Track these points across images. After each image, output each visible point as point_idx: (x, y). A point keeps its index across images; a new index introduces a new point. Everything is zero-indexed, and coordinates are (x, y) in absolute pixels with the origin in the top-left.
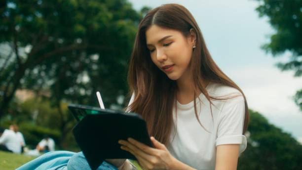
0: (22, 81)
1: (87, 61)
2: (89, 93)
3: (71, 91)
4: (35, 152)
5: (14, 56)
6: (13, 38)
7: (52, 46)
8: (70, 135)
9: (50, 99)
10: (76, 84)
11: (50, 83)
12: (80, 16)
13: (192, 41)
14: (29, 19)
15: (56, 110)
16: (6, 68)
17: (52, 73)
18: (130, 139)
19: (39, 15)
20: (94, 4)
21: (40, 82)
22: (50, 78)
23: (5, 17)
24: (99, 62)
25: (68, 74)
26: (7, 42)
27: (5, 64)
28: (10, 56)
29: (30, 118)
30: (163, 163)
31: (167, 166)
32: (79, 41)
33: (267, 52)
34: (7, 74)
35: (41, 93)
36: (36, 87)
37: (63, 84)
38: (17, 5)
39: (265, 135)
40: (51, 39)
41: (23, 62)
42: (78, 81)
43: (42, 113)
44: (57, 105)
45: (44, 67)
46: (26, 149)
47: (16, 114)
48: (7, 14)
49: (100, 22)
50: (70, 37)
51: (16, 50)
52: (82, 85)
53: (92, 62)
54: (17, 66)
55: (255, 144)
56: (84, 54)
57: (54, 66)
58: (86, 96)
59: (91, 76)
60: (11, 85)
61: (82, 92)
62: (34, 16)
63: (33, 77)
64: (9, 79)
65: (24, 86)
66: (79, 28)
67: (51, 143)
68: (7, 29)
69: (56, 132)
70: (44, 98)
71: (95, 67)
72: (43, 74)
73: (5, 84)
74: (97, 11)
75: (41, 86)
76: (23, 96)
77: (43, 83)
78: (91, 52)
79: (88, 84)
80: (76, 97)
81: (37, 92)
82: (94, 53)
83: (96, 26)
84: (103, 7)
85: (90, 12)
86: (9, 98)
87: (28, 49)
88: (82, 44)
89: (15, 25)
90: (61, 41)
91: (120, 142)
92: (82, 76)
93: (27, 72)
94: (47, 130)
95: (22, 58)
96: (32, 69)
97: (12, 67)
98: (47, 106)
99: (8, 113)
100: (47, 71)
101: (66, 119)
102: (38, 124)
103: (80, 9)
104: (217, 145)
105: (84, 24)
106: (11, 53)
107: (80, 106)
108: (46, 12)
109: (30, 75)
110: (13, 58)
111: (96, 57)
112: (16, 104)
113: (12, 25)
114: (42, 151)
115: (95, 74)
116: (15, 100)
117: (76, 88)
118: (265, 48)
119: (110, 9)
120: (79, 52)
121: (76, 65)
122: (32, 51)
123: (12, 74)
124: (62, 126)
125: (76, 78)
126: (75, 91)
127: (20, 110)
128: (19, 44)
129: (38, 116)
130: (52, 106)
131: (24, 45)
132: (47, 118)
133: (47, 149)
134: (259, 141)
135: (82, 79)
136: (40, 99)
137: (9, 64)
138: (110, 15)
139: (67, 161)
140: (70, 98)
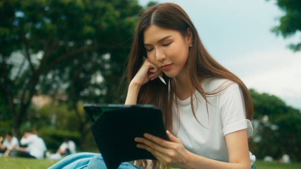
0: (38, 87)
1: (99, 61)
2: (104, 92)
3: (86, 92)
4: (57, 156)
5: (27, 64)
6: (24, 47)
7: (63, 50)
8: (90, 136)
9: (67, 102)
10: (91, 85)
11: (65, 86)
12: (88, 17)
13: (189, 40)
14: (39, 26)
15: (73, 113)
16: (20, 76)
17: (66, 76)
18: (146, 135)
19: (48, 21)
20: (100, 4)
21: (54, 86)
22: (65, 82)
23: (15, 26)
24: (111, 61)
25: (82, 75)
26: (19, 51)
27: (19, 72)
28: (23, 64)
29: (48, 123)
30: (180, 156)
31: (183, 159)
32: (89, 42)
33: (277, 34)
34: (22, 82)
35: (57, 98)
36: (51, 92)
37: (78, 86)
38: (25, 13)
39: (282, 117)
40: (61, 43)
41: (37, 68)
42: (93, 81)
43: (60, 117)
44: (75, 107)
45: (57, 72)
46: (48, 154)
47: (34, 120)
48: (16, 23)
49: (107, 21)
50: (79, 39)
51: (28, 57)
52: (96, 86)
53: (104, 62)
54: (31, 73)
55: (274, 128)
56: (95, 55)
57: (67, 70)
58: (101, 96)
59: (104, 76)
60: (27, 93)
61: (98, 92)
62: (43, 23)
63: (47, 83)
64: (24, 87)
65: (40, 92)
66: (88, 29)
67: (72, 145)
68: (17, 37)
69: (76, 134)
70: (61, 102)
71: (107, 66)
72: (57, 78)
73: (21, 92)
74: (104, 10)
75: (56, 91)
76: (40, 102)
77: (58, 87)
78: (102, 52)
79: (102, 83)
80: (91, 98)
81: (53, 96)
82: (105, 52)
83: (104, 25)
84: (110, 6)
85: (98, 13)
86: (26, 105)
87: (40, 55)
88: (93, 45)
89: (25, 33)
90: (71, 44)
91: (137, 139)
92: (96, 76)
93: (41, 78)
94: (66, 133)
95: (35, 65)
96: (46, 74)
97: (26, 74)
98: (64, 109)
99: (27, 120)
100: (60, 75)
101: (84, 120)
102: (57, 128)
103: (87, 10)
104: (225, 134)
105: (92, 24)
106: (24, 60)
107: (95, 105)
108: (54, 17)
109: (44, 80)
110: (26, 67)
111: (107, 57)
112: (34, 111)
113: (22, 33)
114: (63, 155)
115: (109, 73)
116: (32, 107)
117: (91, 89)
118: (275, 30)
119: (117, 7)
120: (90, 54)
121: (89, 66)
122: (44, 57)
123: (27, 81)
124: (81, 128)
125: (90, 79)
126: (90, 92)
127: (38, 116)
128: (30, 51)
129: (57, 120)
130: (70, 109)
131: (36, 52)
132: (65, 121)
133: (68, 152)
134: (278, 124)
135: (96, 79)
136: (56, 103)
137: (23, 71)
138: (117, 13)
139: (88, 162)
140: (86, 99)
